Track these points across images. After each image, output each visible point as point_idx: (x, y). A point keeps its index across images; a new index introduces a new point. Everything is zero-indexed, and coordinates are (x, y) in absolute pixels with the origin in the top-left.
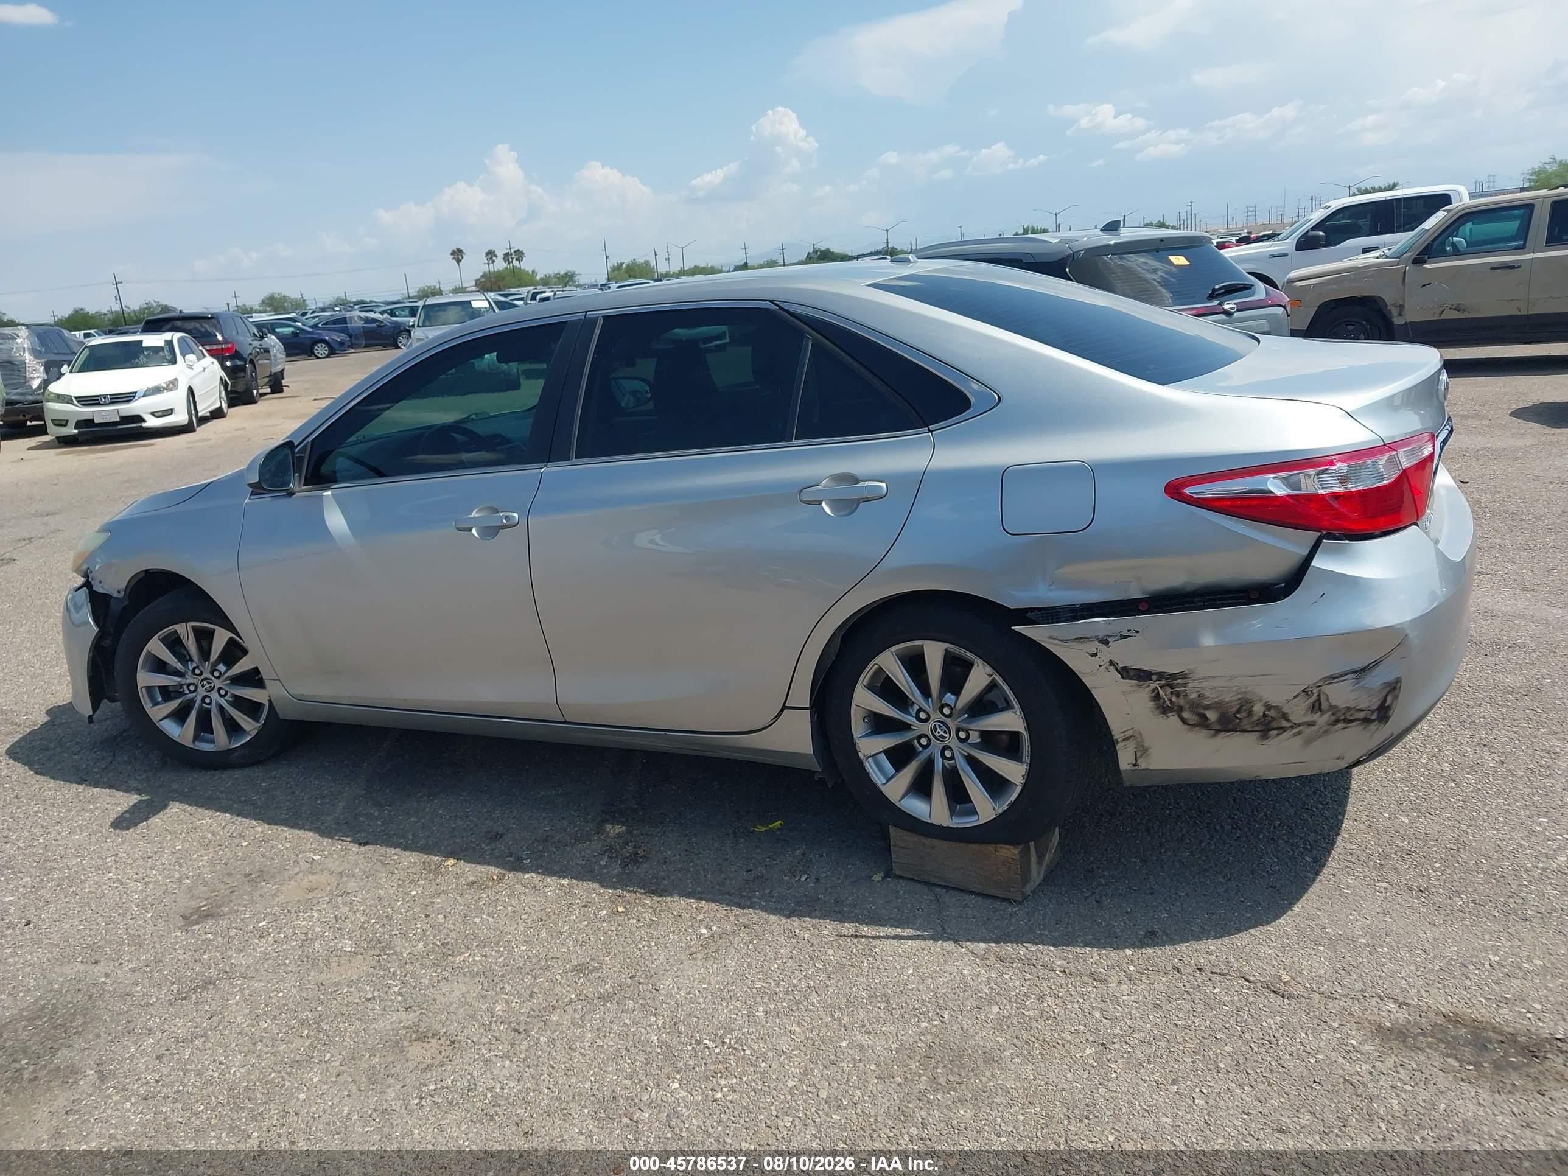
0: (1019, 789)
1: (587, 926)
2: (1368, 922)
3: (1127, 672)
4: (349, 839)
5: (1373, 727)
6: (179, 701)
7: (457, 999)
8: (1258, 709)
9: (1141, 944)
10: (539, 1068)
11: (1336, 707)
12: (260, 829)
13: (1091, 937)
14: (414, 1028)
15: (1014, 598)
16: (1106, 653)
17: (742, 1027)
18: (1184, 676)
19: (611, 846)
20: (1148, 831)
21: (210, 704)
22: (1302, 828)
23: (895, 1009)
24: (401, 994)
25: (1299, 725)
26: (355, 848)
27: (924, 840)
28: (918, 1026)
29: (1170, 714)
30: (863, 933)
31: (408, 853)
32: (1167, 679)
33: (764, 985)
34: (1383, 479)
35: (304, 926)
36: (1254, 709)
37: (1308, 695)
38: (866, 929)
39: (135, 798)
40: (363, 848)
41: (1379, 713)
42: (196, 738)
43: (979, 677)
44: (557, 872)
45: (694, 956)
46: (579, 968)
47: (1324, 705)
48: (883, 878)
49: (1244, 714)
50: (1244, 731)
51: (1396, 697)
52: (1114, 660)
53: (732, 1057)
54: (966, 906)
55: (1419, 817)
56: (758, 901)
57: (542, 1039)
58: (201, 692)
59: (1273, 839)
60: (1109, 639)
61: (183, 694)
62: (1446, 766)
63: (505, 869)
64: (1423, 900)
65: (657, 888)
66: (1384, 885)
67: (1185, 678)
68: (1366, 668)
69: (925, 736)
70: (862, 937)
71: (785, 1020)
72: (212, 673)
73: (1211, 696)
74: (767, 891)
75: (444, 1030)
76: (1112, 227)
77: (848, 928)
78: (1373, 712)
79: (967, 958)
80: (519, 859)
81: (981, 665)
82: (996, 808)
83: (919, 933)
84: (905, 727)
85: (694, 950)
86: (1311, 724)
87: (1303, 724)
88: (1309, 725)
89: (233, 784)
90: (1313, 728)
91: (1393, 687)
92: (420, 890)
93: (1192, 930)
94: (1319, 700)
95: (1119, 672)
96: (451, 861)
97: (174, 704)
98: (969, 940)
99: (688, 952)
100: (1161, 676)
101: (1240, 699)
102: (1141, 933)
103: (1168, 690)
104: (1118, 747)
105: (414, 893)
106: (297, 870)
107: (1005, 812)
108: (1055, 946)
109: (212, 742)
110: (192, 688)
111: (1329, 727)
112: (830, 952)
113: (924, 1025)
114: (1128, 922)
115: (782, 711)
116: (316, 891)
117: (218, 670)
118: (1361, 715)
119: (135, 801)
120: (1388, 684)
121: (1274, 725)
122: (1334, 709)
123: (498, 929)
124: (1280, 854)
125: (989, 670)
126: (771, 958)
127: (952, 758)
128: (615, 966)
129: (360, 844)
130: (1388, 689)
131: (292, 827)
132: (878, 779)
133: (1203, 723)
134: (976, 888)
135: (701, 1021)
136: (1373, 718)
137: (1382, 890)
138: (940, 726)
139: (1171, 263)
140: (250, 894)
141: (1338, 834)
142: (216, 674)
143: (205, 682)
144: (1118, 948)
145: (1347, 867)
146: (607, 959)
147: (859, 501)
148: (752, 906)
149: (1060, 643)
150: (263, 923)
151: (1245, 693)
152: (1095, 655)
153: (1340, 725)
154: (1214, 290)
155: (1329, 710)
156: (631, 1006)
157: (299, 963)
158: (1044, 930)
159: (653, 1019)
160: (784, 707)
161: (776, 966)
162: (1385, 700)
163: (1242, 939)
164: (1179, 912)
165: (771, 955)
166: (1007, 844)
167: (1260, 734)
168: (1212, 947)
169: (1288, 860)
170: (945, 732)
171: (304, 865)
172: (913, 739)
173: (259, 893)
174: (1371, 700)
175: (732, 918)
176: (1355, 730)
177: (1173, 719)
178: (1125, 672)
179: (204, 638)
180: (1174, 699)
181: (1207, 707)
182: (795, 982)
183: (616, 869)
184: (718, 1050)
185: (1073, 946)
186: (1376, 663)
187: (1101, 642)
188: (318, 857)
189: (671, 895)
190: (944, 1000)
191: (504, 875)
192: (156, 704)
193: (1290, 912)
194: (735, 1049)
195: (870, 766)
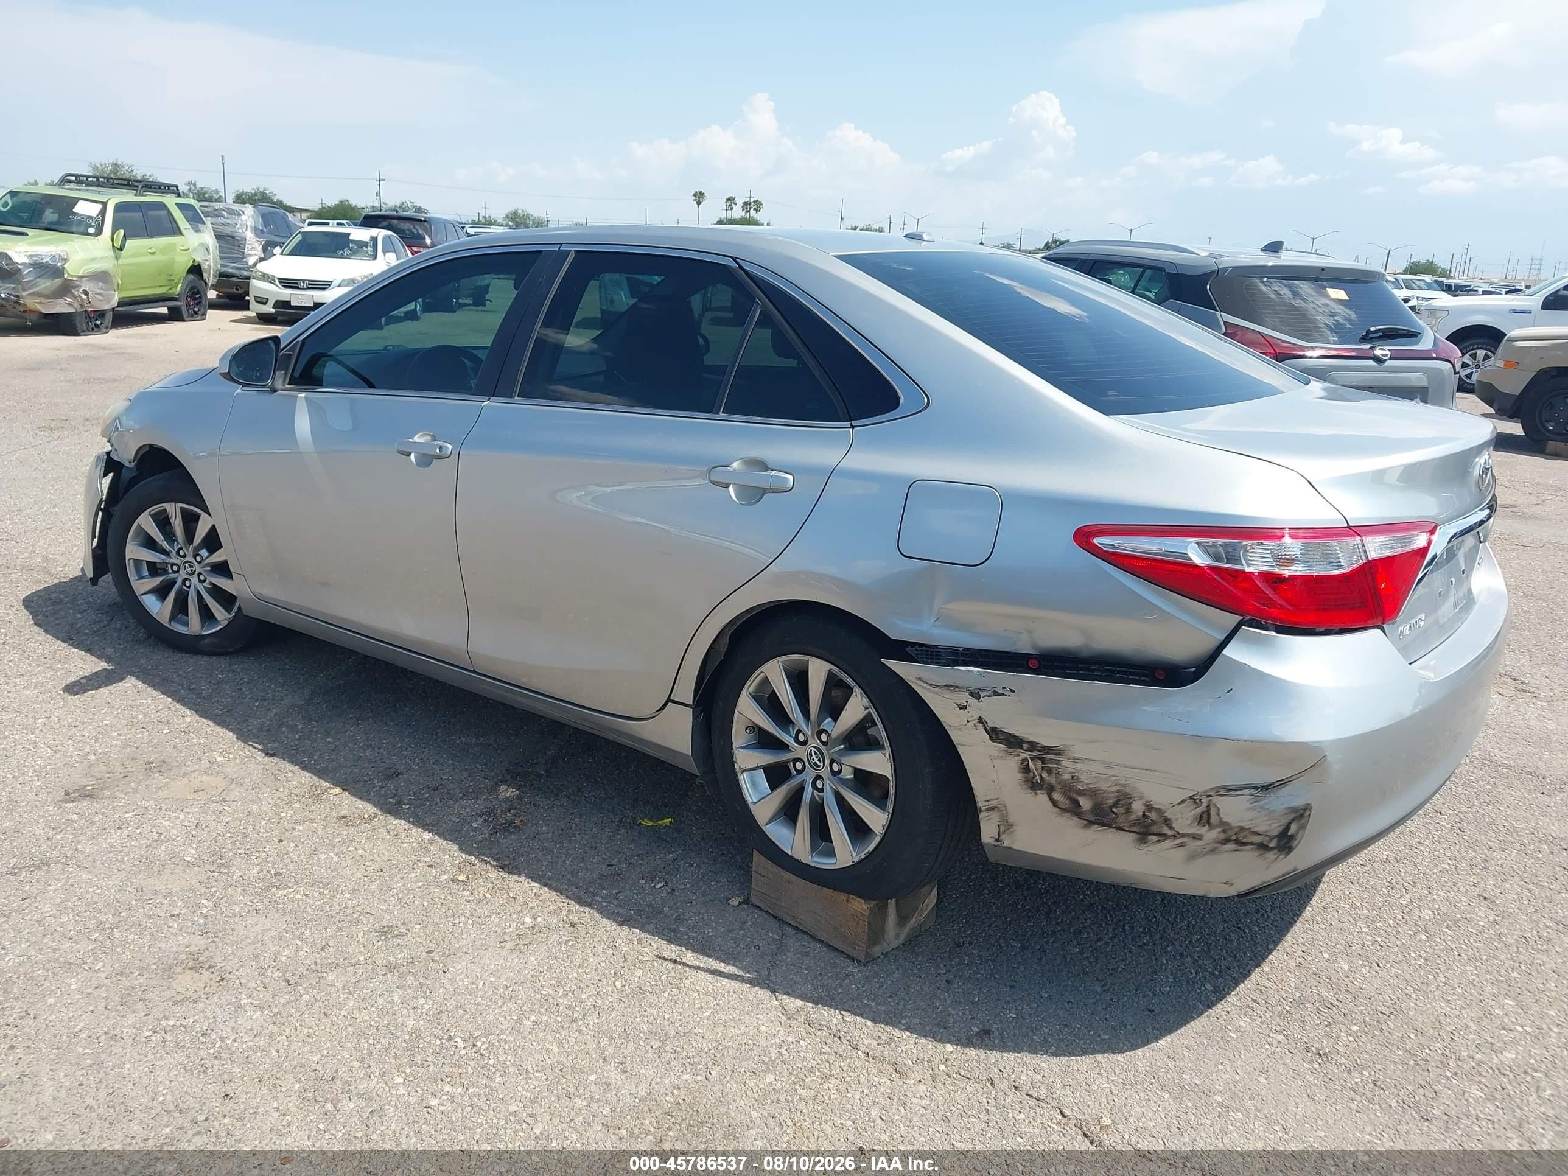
0: (878, 839)
1: (420, 888)
2: (1237, 1077)
3: (997, 734)
4: (260, 747)
5: (1271, 855)
6: (161, 578)
7: (255, 934)
8: (1138, 807)
9: (968, 1042)
10: (283, 1028)
11: (1227, 824)
12: (188, 717)
13: (917, 1021)
14: (195, 956)
15: (897, 628)
16: (976, 708)
17: (502, 1032)
18: (1056, 751)
19: (493, 810)
20: (1048, 914)
21: (189, 587)
22: (1221, 949)
23: (666, 1052)
24: (205, 917)
25: (1183, 836)
26: (260, 756)
27: (783, 873)
28: (679, 1077)
29: (1039, 792)
30: (684, 960)
31: (303, 773)
32: (1040, 751)
33: (551, 992)
34: (1340, 566)
35: (164, 826)
36: (1134, 806)
37: (1195, 802)
38: (689, 955)
39: (103, 665)
40: (267, 759)
41: (1279, 841)
42: (172, 618)
43: (856, 708)
44: (427, 825)
45: (503, 944)
46: (386, 929)
47: (1214, 819)
48: (740, 904)
49: (1122, 810)
50: (1121, 829)
51: (1303, 827)
52: (984, 718)
53: (473, 1063)
54: (807, 954)
55: (1364, 966)
56: (600, 900)
57: (304, 996)
58: (183, 574)
59: (1181, 955)
60: (982, 694)
61: (165, 572)
62: (1427, 914)
63: (381, 809)
64: (1316, 1066)
65: (508, 866)
66: (1280, 1037)
67: (1059, 754)
68: (1270, 785)
69: (801, 760)
70: (680, 963)
71: (549, 1036)
72: (195, 557)
73: (1086, 781)
74: (615, 892)
75: (222, 964)
76: (1274, 248)
77: (672, 950)
78: (1272, 838)
79: (774, 1012)
80: (400, 803)
81: (859, 695)
82: (854, 855)
83: (741, 973)
84: (783, 747)
85: (507, 938)
86: (1197, 837)
87: (1188, 835)
88: (1194, 838)
89: (193, 670)
90: (1198, 843)
91: (1301, 814)
92: (290, 813)
93: (1032, 1040)
94: (1208, 812)
95: (988, 733)
96: (337, 790)
97: (157, 581)
98: (788, 994)
99: (499, 939)
100: (1033, 746)
101: (1117, 791)
102: (975, 1029)
103: (1039, 764)
104: (981, 816)
105: (283, 815)
106: (196, 767)
107: (861, 861)
108: (874, 1021)
109: (186, 624)
110: (175, 568)
111: (1216, 845)
112: (639, 973)
113: (685, 1077)
114: (967, 1013)
115: (665, 705)
116: (200, 793)
117: (201, 556)
118: (1257, 839)
119: (100, 669)
120: (1294, 810)
121: (1154, 829)
122: (1224, 826)
123: (336, 870)
124: (1179, 974)
125: (866, 701)
126: (575, 965)
127: (821, 790)
128: (419, 937)
129: (267, 754)
130: (1293, 816)
131: (219, 724)
132: (750, 794)
133: (1074, 809)
134: (823, 936)
135: (467, 1016)
136: (1271, 845)
137: (1275, 1043)
138: (815, 753)
139: (1327, 296)
140: (139, 783)
141: (1258, 966)
142: (198, 559)
143: (187, 565)
144: (940, 1041)
145: (1248, 1006)
146: (418, 927)
147: (764, 491)
148: (590, 905)
149: (928, 687)
150: (130, 815)
151: (1124, 785)
152: (965, 708)
153: (1231, 846)
154: (1368, 332)
155: (1217, 826)
156: (410, 982)
157: (137, 863)
158: (873, 1000)
159: (422, 1001)
160: (669, 700)
161: (575, 975)
162: (1288, 827)
163: (1081, 1064)
164: (1030, 1015)
165: (578, 962)
166: (859, 897)
167: (1138, 836)
168: (1043, 1065)
169: (1185, 983)
170: (819, 760)
171: (205, 764)
172: (788, 761)
173: (147, 783)
174: (1270, 825)
175: (564, 913)
176: (1248, 856)
177: (1042, 798)
178: (994, 734)
179: (190, 521)
180: (1045, 775)
181: (1081, 793)
182: (584, 996)
183: (485, 834)
184: (463, 1052)
185: (893, 1026)
186: (1282, 783)
187: (972, 694)
188: (222, 759)
189: (520, 875)
190: (723, 1055)
191: (376, 816)
192: (141, 578)
193: (1154, 1044)
194: (482, 1055)
195: (744, 780)
